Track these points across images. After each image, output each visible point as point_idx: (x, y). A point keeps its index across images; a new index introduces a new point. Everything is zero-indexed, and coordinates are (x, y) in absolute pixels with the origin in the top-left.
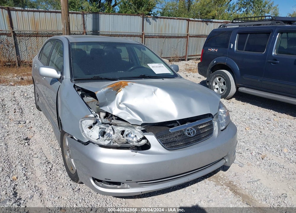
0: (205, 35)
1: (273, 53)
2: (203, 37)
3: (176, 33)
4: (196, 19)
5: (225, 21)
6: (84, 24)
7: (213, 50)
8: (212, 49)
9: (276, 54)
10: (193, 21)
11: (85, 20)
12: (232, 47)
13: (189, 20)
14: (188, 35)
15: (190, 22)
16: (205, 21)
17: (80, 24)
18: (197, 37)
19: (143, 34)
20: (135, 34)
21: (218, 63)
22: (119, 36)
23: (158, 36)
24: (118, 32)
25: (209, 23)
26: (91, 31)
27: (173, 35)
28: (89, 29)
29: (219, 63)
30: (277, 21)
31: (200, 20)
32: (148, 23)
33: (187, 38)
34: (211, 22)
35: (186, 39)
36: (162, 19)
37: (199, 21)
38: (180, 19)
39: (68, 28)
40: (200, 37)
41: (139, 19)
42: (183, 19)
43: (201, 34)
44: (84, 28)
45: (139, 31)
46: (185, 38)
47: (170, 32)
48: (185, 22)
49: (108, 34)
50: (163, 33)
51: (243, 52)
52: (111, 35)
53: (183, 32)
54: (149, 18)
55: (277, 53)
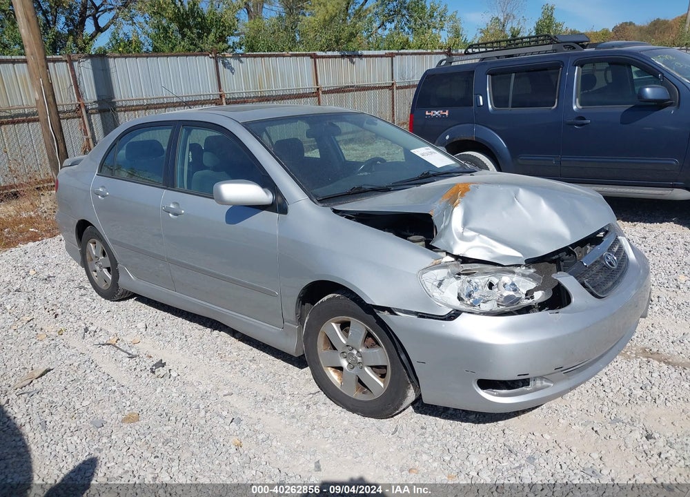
0: (353, 86)
1: (575, 107)
2: (350, 91)
3: (292, 86)
4: (330, 53)
5: (387, 51)
6: (77, 87)
7: (437, 113)
8: (435, 112)
9: (580, 107)
10: (323, 57)
11: (77, 74)
12: (482, 104)
13: (314, 57)
14: (318, 89)
15: (317, 60)
16: (348, 56)
17: (67, 85)
18: (338, 92)
19: (221, 97)
20: (203, 98)
21: (455, 140)
22: (166, 108)
23: (257, 97)
24: (163, 98)
25: (356, 60)
26: (95, 102)
27: (288, 93)
28: (90, 95)
29: (459, 139)
30: (564, 44)
31: (336, 53)
32: (229, 71)
33: (318, 95)
34: (361, 56)
35: (316, 99)
36: (259, 59)
37: (335, 57)
38: (297, 55)
39: (51, 99)
40: (343, 92)
41: (206, 63)
42: (303, 55)
43: (344, 85)
44: (79, 95)
45: (211, 90)
46: (314, 97)
47: (278, 87)
48: (308, 61)
49: (141, 105)
50: (266, 90)
51: (509, 110)
52: (148, 107)
53: (308, 84)
54: (229, 59)
55: (581, 105)
